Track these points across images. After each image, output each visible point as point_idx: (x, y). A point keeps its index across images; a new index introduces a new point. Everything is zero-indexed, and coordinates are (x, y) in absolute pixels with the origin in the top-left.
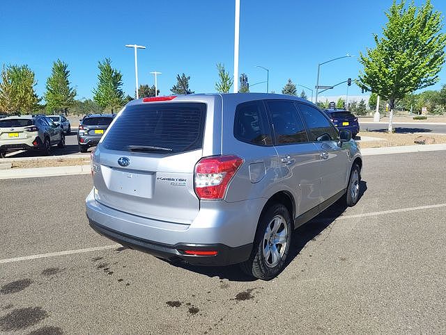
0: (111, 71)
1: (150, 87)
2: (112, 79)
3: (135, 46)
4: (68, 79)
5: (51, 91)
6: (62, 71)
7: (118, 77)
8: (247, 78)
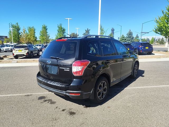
0: (62, 28)
1: (75, 33)
2: (62, 30)
3: (69, 19)
4: (47, 31)
5: (41, 35)
6: (45, 28)
7: (64, 30)
8: (114, 30)
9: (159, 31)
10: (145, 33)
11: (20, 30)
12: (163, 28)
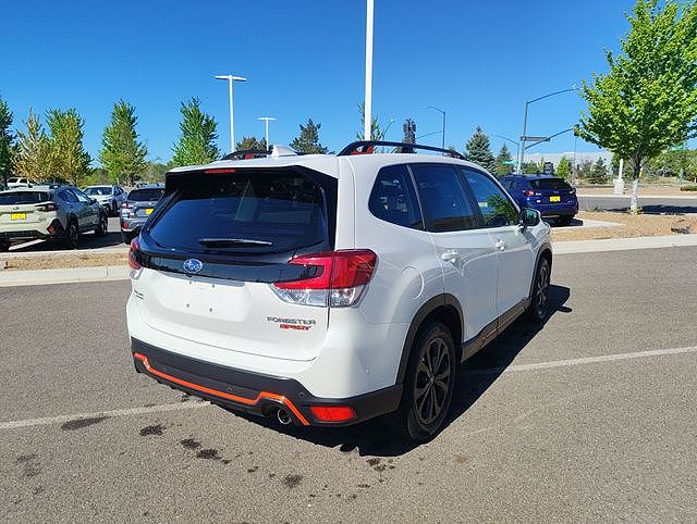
0: (199, 117)
1: (258, 141)
2: (201, 128)
3: (230, 77)
4: (136, 129)
5: (109, 148)
6: (126, 117)
7: (210, 125)
9: (596, 129)
10: (538, 140)
11: (9, 122)
12: (611, 121)
